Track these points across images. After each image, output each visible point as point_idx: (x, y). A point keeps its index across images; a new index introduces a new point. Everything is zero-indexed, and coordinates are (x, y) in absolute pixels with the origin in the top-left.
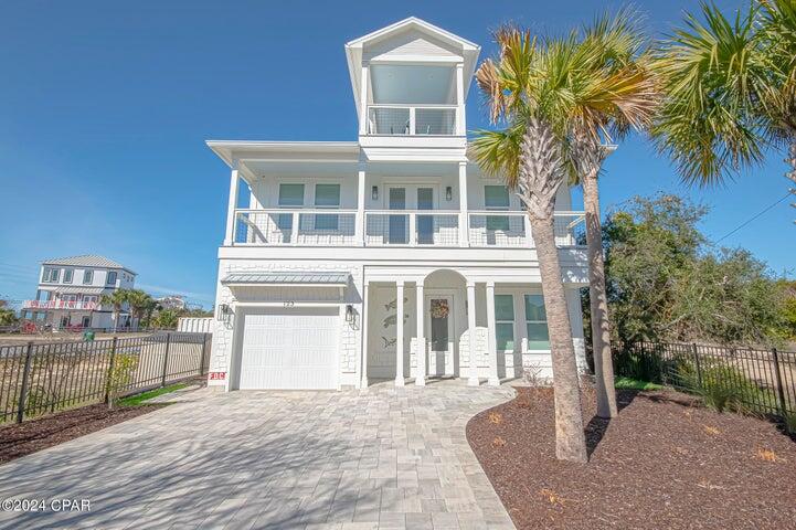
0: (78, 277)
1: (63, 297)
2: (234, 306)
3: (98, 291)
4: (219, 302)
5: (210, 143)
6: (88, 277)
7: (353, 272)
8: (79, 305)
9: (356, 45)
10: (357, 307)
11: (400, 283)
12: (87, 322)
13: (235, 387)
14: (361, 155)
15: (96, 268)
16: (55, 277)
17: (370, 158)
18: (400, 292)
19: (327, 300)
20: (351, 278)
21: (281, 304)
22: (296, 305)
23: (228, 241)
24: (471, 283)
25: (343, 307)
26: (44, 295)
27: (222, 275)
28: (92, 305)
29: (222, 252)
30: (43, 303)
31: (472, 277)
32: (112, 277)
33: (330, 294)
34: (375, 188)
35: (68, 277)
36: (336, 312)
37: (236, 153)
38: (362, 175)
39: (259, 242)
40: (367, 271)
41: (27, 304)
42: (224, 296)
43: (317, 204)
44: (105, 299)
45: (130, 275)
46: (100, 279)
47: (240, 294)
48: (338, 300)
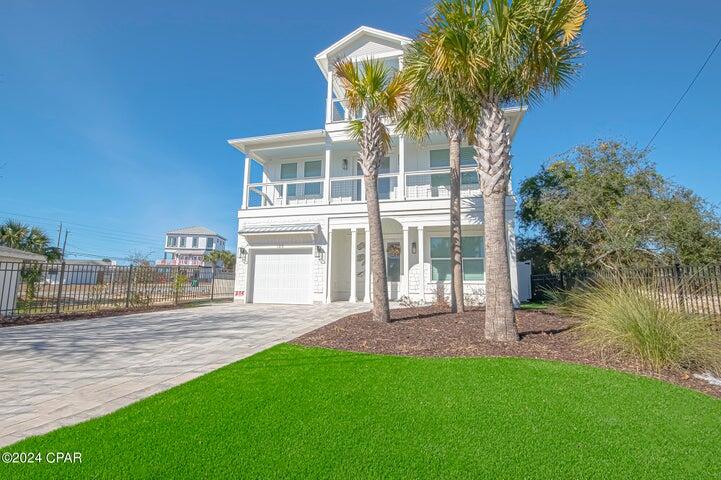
0: (189, 241)
1: (180, 257)
2: (247, 249)
3: (202, 252)
4: (239, 246)
5: (230, 142)
6: (195, 243)
7: (321, 223)
8: (190, 263)
9: (322, 57)
10: (324, 247)
11: (354, 229)
12: (196, 275)
13: (250, 301)
14: (327, 138)
15: (200, 235)
16: (175, 243)
17: (334, 140)
18: (354, 236)
19: (304, 243)
20: (319, 227)
21: (275, 247)
22: (285, 247)
23: (244, 207)
24: (405, 228)
25: (314, 247)
26: (169, 256)
27: (240, 229)
28: (199, 263)
29: (241, 214)
30: (169, 262)
31: (407, 223)
32: (210, 242)
33: (306, 240)
34: (345, 161)
35: (183, 243)
36: (309, 251)
37: (248, 146)
38: (328, 153)
39: (268, 206)
40: (331, 222)
41: (158, 262)
42: (242, 242)
43: (306, 176)
44: (206, 258)
45: (222, 240)
46: (202, 243)
47: (251, 240)
48: (310, 243)
